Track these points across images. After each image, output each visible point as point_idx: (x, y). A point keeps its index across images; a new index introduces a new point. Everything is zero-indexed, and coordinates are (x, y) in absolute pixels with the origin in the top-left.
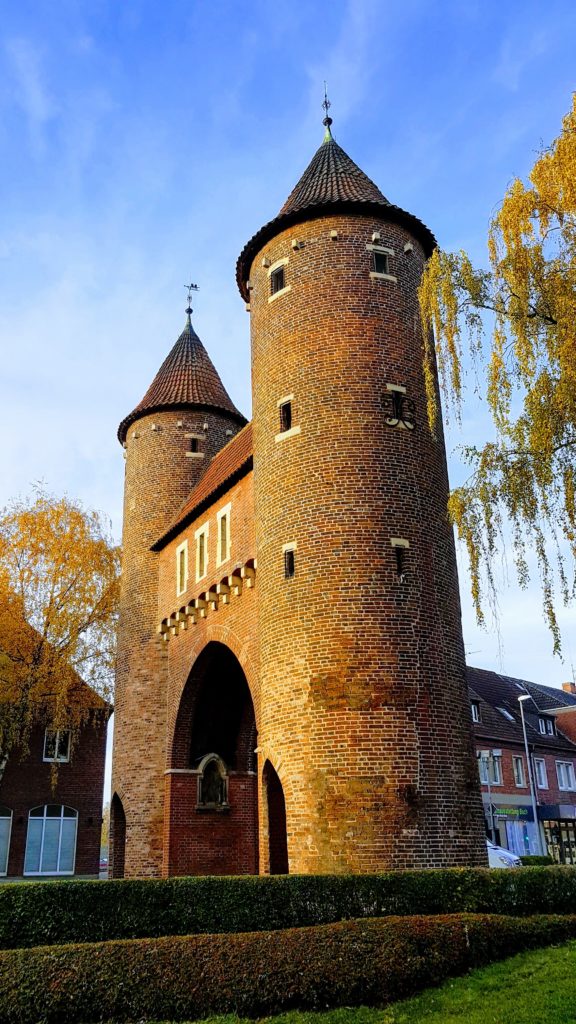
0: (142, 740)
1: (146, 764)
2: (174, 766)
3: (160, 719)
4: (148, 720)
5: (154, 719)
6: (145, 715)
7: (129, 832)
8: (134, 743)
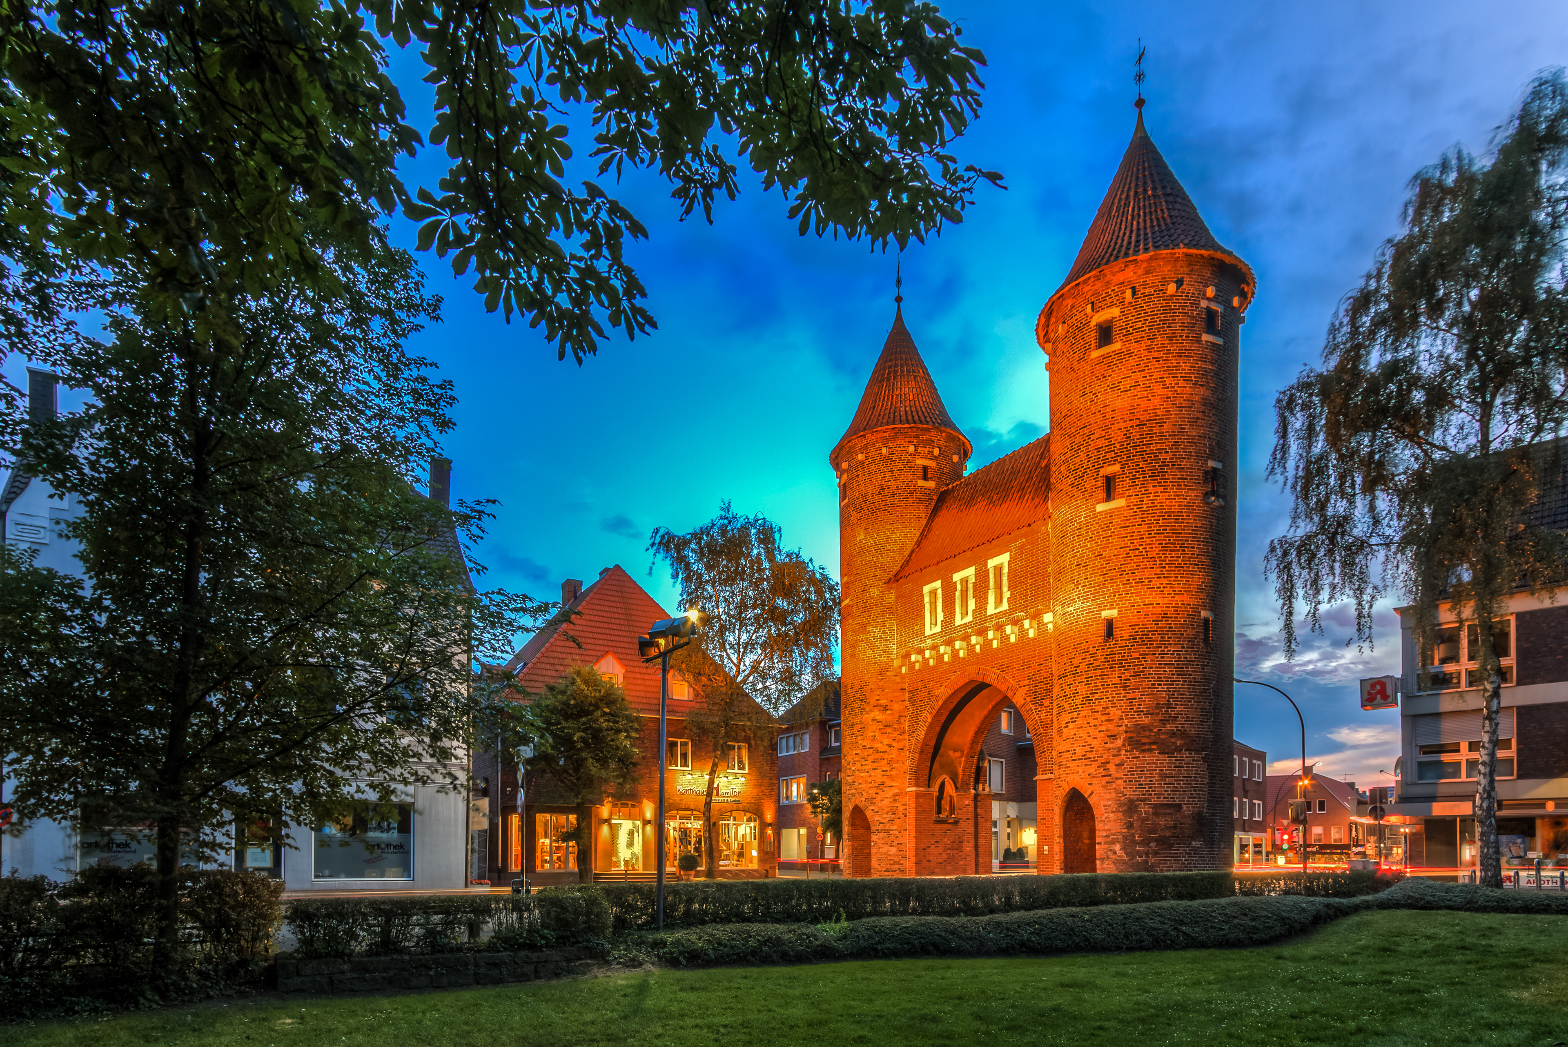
0: (885, 762)
1: (888, 783)
2: (917, 785)
3: (900, 746)
4: (890, 746)
5: (895, 744)
6: (886, 741)
7: (874, 837)
8: (876, 765)
